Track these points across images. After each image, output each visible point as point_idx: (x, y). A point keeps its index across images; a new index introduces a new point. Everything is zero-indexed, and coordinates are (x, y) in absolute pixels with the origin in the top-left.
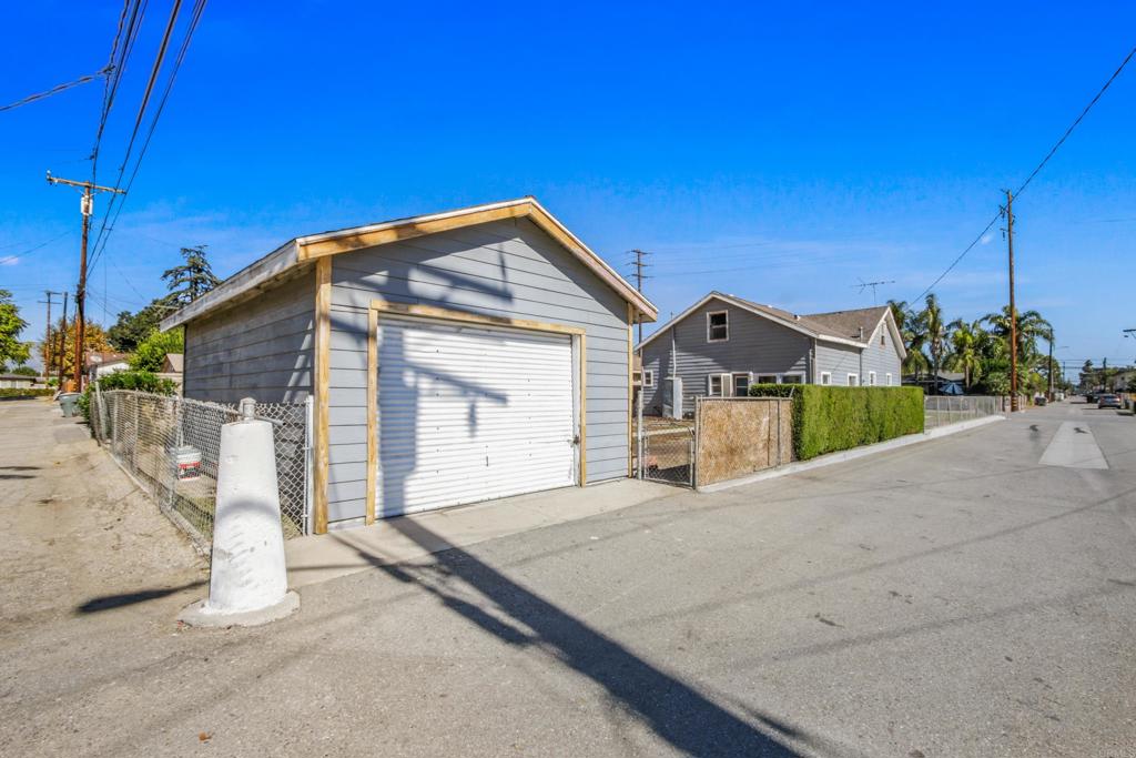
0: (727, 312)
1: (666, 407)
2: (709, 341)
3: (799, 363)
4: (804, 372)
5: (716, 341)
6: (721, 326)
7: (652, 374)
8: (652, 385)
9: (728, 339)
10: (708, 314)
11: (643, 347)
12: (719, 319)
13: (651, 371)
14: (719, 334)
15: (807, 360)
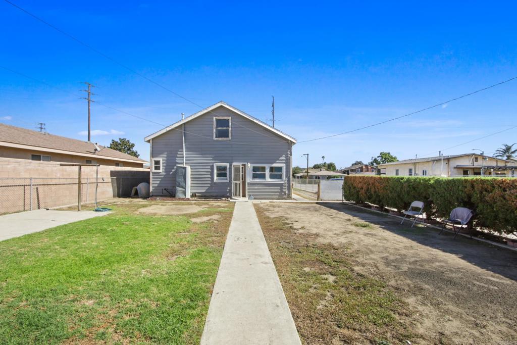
0: (230, 118)
1: (179, 189)
2: (215, 138)
3: (281, 158)
4: (284, 165)
5: (220, 139)
6: (225, 128)
7: (161, 162)
8: (161, 170)
9: (230, 138)
10: (214, 118)
11: (153, 139)
12: (222, 123)
13: (161, 160)
14: (223, 134)
15: (287, 157)
